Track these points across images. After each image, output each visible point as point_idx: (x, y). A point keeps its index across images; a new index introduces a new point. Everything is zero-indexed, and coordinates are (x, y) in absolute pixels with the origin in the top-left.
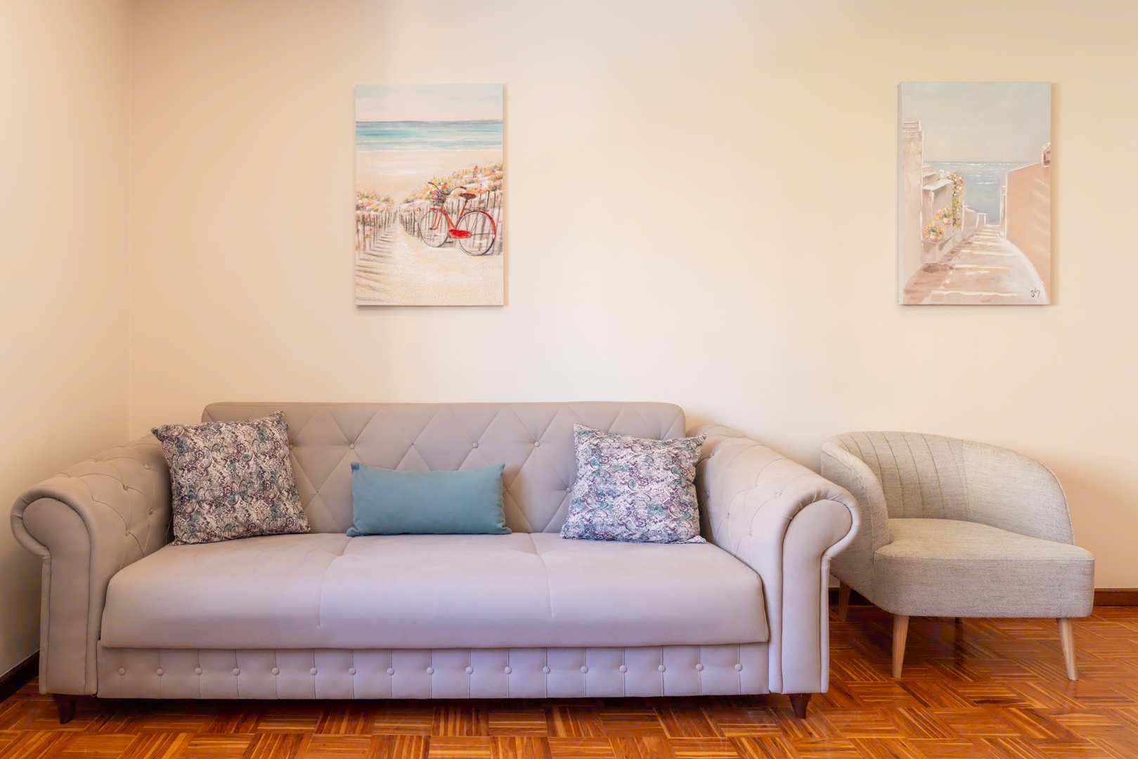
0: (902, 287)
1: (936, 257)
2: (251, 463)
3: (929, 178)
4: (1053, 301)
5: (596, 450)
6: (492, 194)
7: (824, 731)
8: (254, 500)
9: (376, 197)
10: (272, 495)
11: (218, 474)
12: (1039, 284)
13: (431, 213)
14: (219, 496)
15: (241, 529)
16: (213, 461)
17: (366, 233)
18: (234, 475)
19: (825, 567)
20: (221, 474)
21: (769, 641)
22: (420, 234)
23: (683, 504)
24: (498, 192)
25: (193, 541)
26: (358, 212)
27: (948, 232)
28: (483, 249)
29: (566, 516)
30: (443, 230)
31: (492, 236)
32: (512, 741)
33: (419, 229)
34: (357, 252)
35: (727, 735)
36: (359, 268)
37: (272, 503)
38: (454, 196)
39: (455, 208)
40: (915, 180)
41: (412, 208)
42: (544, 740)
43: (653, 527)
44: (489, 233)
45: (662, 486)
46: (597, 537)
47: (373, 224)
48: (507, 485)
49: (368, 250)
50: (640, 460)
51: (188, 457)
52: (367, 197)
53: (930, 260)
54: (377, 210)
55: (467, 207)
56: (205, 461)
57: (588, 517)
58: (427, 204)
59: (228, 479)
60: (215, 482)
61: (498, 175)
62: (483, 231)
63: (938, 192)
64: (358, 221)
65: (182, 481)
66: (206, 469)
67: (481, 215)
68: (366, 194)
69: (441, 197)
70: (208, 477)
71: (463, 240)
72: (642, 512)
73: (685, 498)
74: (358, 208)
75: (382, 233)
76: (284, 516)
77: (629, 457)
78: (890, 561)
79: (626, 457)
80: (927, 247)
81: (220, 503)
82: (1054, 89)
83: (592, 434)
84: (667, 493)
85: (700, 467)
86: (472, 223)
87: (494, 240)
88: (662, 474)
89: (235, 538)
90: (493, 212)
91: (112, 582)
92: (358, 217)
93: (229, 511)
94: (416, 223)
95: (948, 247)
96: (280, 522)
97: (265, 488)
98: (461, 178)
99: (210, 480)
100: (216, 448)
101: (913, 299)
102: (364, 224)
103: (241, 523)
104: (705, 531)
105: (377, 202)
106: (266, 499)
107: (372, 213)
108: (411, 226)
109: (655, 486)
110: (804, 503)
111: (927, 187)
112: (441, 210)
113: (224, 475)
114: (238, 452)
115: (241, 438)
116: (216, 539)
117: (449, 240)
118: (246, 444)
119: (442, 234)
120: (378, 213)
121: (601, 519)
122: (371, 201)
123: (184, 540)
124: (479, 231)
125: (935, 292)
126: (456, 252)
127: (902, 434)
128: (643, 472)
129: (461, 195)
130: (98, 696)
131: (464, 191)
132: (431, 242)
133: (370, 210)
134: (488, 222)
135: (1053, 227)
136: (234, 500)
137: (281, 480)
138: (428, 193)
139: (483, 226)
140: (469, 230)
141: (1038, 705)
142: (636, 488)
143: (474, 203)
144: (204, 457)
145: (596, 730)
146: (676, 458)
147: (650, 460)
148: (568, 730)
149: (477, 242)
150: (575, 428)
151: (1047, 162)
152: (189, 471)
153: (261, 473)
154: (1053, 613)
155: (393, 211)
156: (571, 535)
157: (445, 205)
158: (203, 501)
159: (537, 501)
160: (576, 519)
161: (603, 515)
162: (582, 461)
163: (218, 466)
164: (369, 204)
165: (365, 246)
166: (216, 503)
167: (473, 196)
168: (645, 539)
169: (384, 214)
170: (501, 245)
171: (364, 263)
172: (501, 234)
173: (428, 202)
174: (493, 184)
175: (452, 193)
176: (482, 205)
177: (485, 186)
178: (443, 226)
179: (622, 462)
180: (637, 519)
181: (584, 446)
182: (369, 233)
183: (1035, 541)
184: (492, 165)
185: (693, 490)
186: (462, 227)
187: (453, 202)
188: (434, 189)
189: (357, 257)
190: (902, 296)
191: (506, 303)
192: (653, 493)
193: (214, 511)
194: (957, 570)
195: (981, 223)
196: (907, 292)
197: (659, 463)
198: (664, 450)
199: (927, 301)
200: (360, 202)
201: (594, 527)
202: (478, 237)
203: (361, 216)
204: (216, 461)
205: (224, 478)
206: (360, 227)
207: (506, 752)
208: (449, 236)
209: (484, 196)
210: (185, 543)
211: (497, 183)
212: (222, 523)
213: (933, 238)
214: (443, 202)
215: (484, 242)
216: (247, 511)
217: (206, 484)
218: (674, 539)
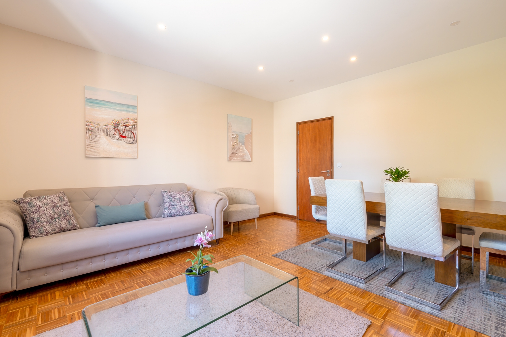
0: (228, 157)
1: (234, 151)
2: (60, 208)
3: (233, 134)
4: (252, 161)
5: (170, 195)
6: (134, 126)
7: (223, 245)
8: (62, 220)
9: (94, 123)
10: (68, 218)
11: (48, 213)
12: (250, 157)
13: (114, 130)
14: (50, 220)
15: (58, 230)
16: (46, 209)
17: (90, 134)
18: (54, 213)
19: (223, 213)
20: (50, 212)
21: (213, 230)
22: (110, 136)
23: (192, 205)
24: (135, 126)
25: (41, 236)
26: (87, 127)
27: (236, 146)
28: (131, 142)
29: (163, 212)
30: (118, 135)
31: (133, 138)
32: (162, 264)
33: (109, 134)
34: (86, 140)
35: (206, 250)
36: (87, 145)
37: (69, 220)
38: (122, 125)
39: (122, 129)
40: (230, 134)
41: (107, 128)
42: (169, 261)
43: (186, 211)
44: (133, 137)
45: (187, 202)
46: (172, 216)
47: (92, 131)
48: (146, 206)
49: (90, 139)
50: (181, 196)
51: (35, 208)
52: (90, 122)
53: (233, 152)
54: (94, 127)
55: (126, 129)
56: (42, 209)
57: (170, 211)
58: (112, 127)
59: (52, 214)
60: (48, 215)
61: (135, 121)
62: (131, 137)
63: (234, 138)
64: (87, 129)
65: (33, 216)
66: (43, 211)
67: (130, 132)
68: (89, 121)
69: (117, 125)
70: (45, 214)
71: (124, 139)
72: (183, 208)
73: (192, 204)
74: (86, 125)
75: (96, 134)
76: (73, 224)
77: (179, 196)
78: (231, 212)
79: (178, 196)
80: (233, 149)
81: (50, 222)
82: (252, 120)
83: (168, 191)
84: (188, 203)
85: (194, 197)
86: (127, 134)
87: (134, 140)
88: (187, 199)
89: (55, 233)
90: (134, 132)
91: (23, 249)
92: (87, 128)
93: (54, 224)
94: (108, 132)
95: (236, 149)
96: (71, 226)
97: (65, 216)
98: (124, 121)
99: (45, 215)
100: (45, 204)
101: (230, 160)
102: (89, 131)
103: (58, 228)
104: (196, 211)
105: (94, 124)
106: (66, 219)
107: (92, 127)
108: (106, 133)
109: (186, 202)
110: (220, 200)
111: (232, 136)
112: (117, 129)
113: (51, 213)
114: (54, 205)
115: (54, 200)
116: (49, 234)
117: (120, 138)
118: (57, 202)
119: (117, 136)
120: (94, 128)
121: (173, 211)
122: (92, 124)
123: (37, 236)
124: (129, 136)
125: (234, 158)
126: (122, 142)
127: (229, 188)
128: (182, 199)
129: (124, 126)
130: (17, 290)
131: (125, 125)
132: (114, 138)
133: (91, 127)
134: (132, 134)
135: (252, 147)
136: (55, 221)
137: (70, 213)
138: (113, 124)
139: (131, 135)
140: (126, 136)
141: (253, 233)
142: (181, 203)
143: (128, 128)
144: (42, 208)
145: (180, 257)
146: (189, 195)
147: (184, 196)
148: (174, 258)
149: (129, 140)
150: (162, 191)
151: (251, 134)
152: (36, 213)
153: (64, 211)
154: (254, 218)
155: (100, 128)
156: (165, 216)
157: (118, 128)
158: (44, 222)
159: (153, 210)
160: (166, 212)
161: (174, 210)
162: (166, 198)
163: (48, 210)
164: (91, 125)
165: (89, 138)
166: (49, 222)
167: (128, 126)
168: (184, 215)
169: (96, 128)
170: (136, 141)
171: (89, 143)
172: (136, 138)
173: (113, 126)
174: (134, 123)
175: (121, 124)
176: (130, 129)
177: (131, 124)
178: (118, 134)
179: (177, 197)
180: (182, 210)
181: (166, 195)
182: (91, 134)
183: (251, 205)
184: (134, 118)
185: (193, 202)
186: (124, 135)
187: (120, 127)
188: (115, 123)
189: (86, 141)
190: (228, 159)
191: (138, 158)
192: (185, 204)
193: (48, 225)
194: (241, 211)
195: (241, 145)
196: (229, 158)
197: (186, 197)
198: (186, 194)
199: (232, 160)
200: (87, 123)
201: (172, 213)
202: (129, 138)
203: (88, 128)
204: (47, 208)
205: (51, 214)
206: (88, 132)
207: (163, 266)
208: (120, 137)
209: (131, 127)
210: (37, 237)
211: (135, 123)
212: (52, 228)
213: (233, 147)
214: (118, 127)
215: (131, 140)
216: (60, 224)
217: (44, 216)
218: (191, 213)
